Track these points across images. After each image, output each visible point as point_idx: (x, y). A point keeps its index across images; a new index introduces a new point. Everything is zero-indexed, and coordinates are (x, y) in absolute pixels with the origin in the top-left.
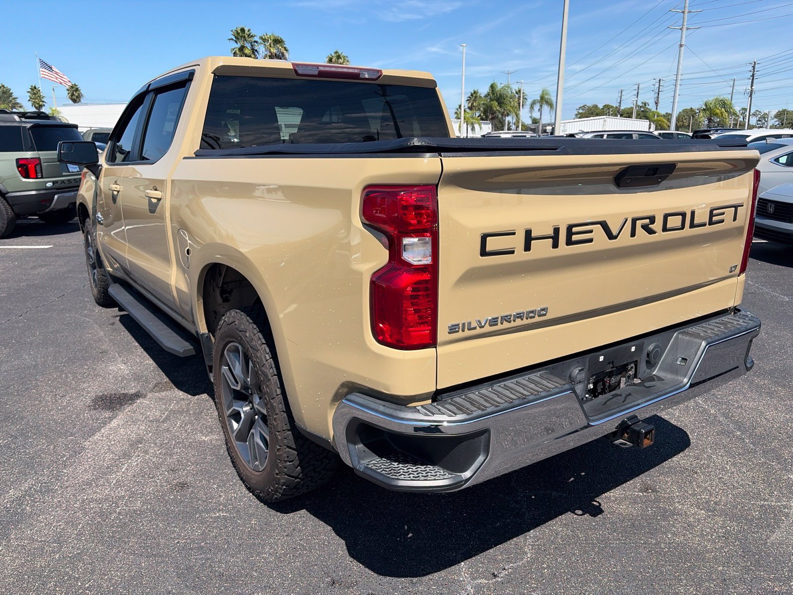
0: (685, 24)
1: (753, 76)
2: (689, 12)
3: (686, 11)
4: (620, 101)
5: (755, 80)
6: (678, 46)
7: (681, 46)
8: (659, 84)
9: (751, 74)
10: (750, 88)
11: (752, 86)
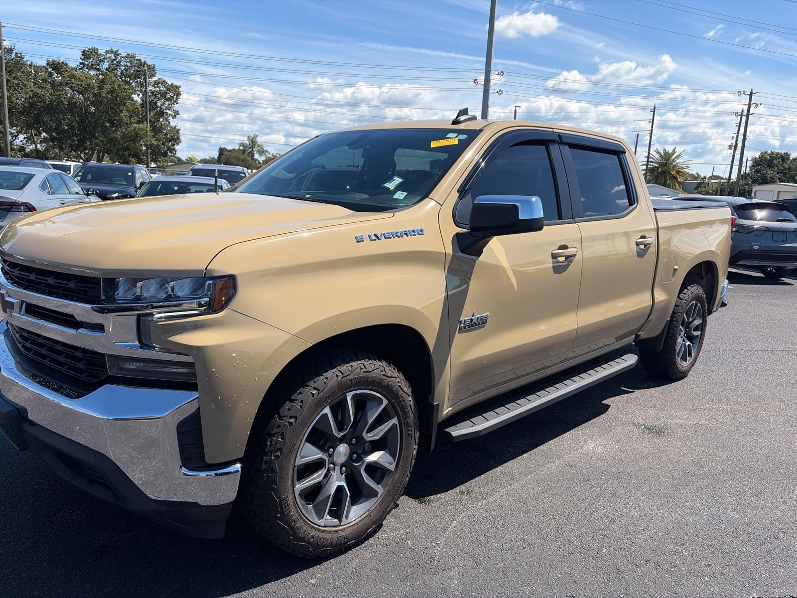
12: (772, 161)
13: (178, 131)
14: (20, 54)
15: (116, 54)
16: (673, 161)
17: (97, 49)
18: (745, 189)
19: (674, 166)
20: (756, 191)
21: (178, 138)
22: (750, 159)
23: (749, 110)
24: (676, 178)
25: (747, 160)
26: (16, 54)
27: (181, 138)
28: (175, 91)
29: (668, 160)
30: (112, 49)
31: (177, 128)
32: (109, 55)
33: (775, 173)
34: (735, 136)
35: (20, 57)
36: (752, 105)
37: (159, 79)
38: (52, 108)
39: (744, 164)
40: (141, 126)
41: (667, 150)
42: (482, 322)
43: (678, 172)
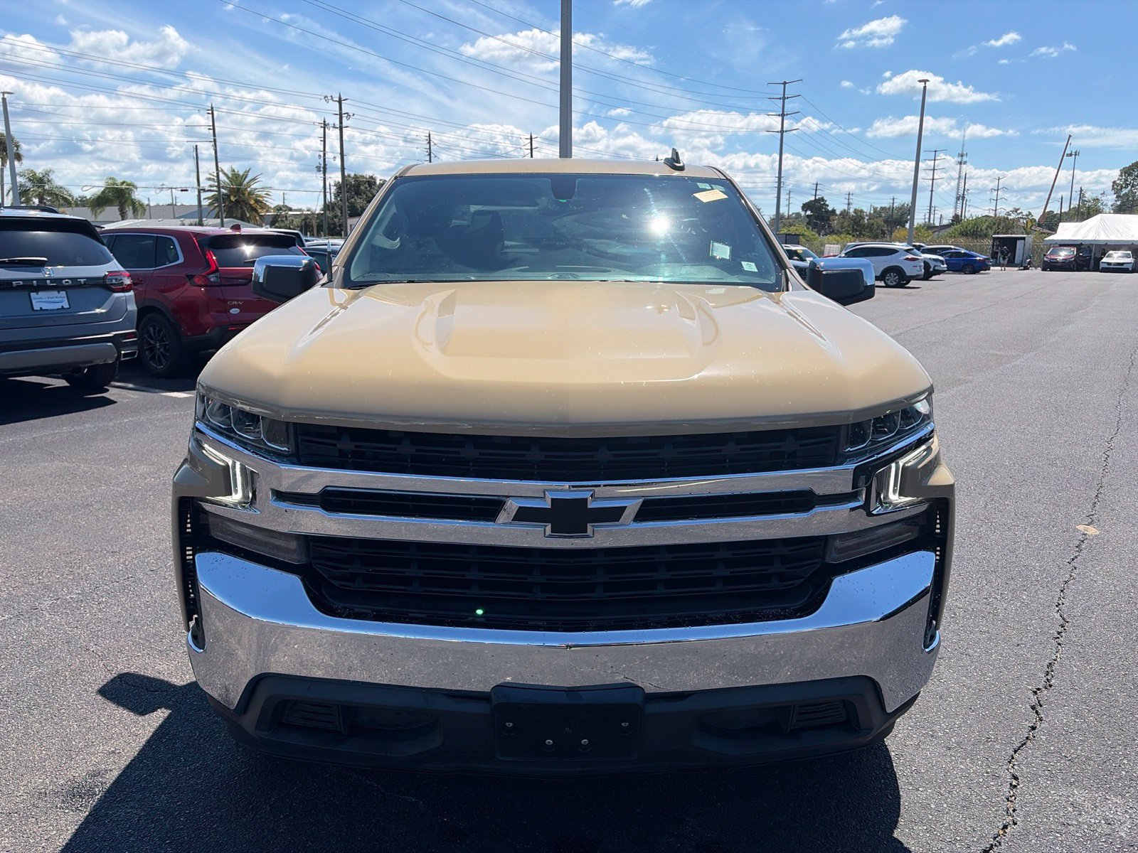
12: (359, 186)
16: (249, 184)
18: (335, 224)
19: (250, 193)
20: (351, 225)
22: (332, 184)
23: (341, 122)
24: (255, 210)
25: (330, 185)
29: (241, 184)
33: (365, 202)
34: (322, 154)
36: (343, 115)
39: (328, 190)
41: (236, 171)
43: (257, 201)
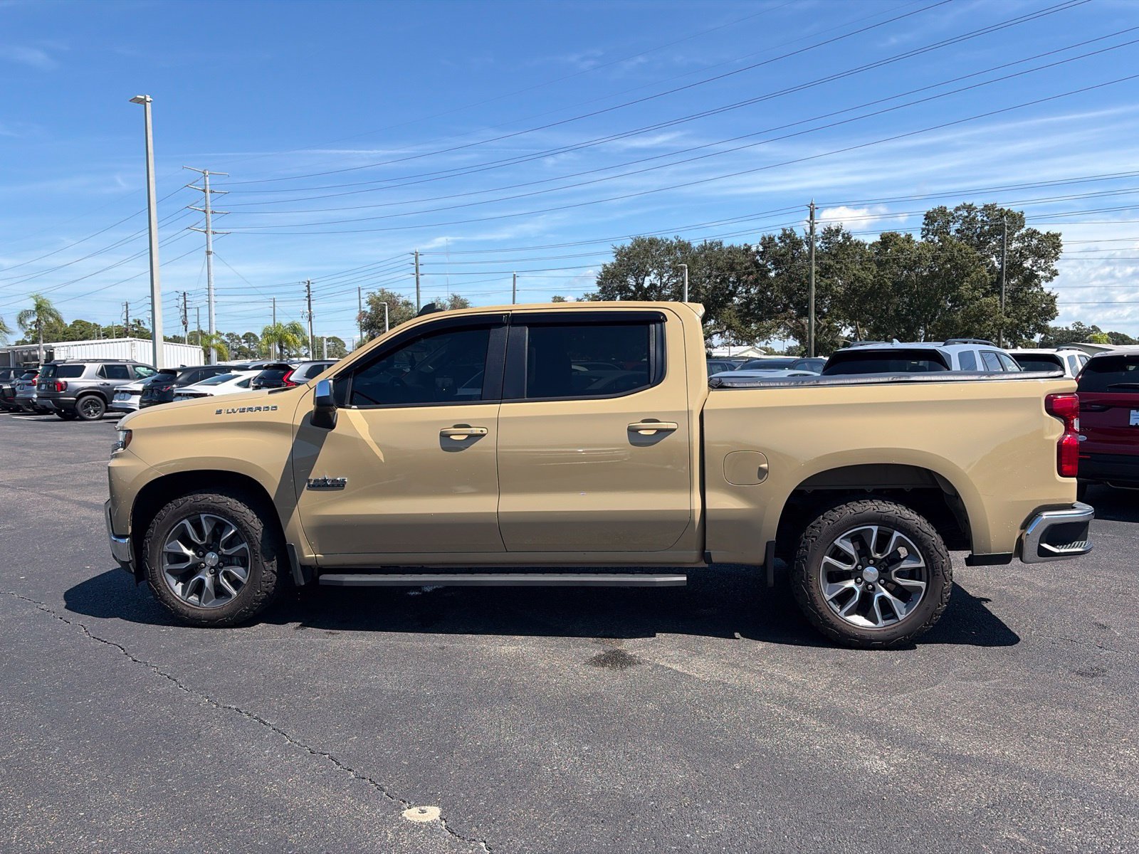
0: (210, 226)
1: (309, 296)
2: (212, 212)
3: (209, 211)
4: (127, 317)
5: (312, 303)
6: (205, 253)
7: (209, 253)
8: (185, 299)
9: (306, 294)
10: (308, 311)
11: (310, 309)
13: (1053, 300)
14: (848, 234)
15: (970, 208)
17: (945, 208)
21: (1054, 309)
26: (844, 234)
27: (1057, 308)
28: (1053, 242)
30: (964, 204)
31: (1052, 295)
32: (959, 213)
35: (847, 237)
37: (1028, 230)
38: (875, 292)
40: (989, 300)
42: (339, 485)
